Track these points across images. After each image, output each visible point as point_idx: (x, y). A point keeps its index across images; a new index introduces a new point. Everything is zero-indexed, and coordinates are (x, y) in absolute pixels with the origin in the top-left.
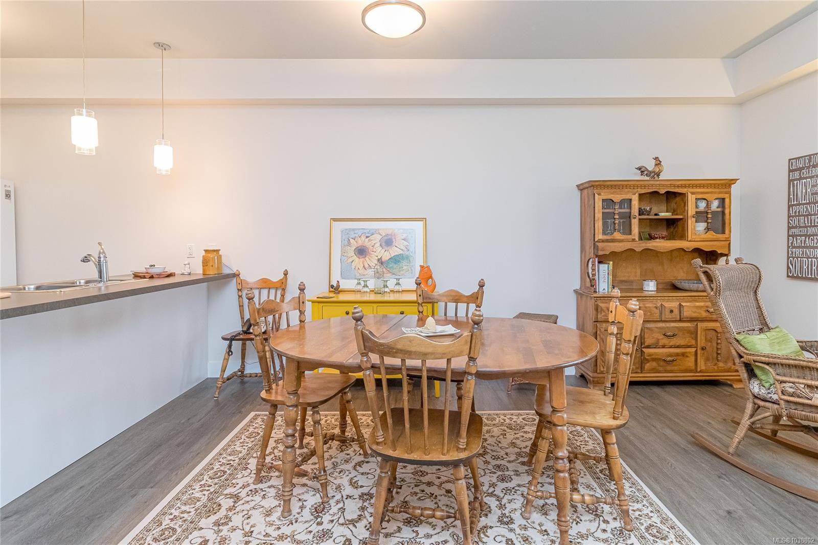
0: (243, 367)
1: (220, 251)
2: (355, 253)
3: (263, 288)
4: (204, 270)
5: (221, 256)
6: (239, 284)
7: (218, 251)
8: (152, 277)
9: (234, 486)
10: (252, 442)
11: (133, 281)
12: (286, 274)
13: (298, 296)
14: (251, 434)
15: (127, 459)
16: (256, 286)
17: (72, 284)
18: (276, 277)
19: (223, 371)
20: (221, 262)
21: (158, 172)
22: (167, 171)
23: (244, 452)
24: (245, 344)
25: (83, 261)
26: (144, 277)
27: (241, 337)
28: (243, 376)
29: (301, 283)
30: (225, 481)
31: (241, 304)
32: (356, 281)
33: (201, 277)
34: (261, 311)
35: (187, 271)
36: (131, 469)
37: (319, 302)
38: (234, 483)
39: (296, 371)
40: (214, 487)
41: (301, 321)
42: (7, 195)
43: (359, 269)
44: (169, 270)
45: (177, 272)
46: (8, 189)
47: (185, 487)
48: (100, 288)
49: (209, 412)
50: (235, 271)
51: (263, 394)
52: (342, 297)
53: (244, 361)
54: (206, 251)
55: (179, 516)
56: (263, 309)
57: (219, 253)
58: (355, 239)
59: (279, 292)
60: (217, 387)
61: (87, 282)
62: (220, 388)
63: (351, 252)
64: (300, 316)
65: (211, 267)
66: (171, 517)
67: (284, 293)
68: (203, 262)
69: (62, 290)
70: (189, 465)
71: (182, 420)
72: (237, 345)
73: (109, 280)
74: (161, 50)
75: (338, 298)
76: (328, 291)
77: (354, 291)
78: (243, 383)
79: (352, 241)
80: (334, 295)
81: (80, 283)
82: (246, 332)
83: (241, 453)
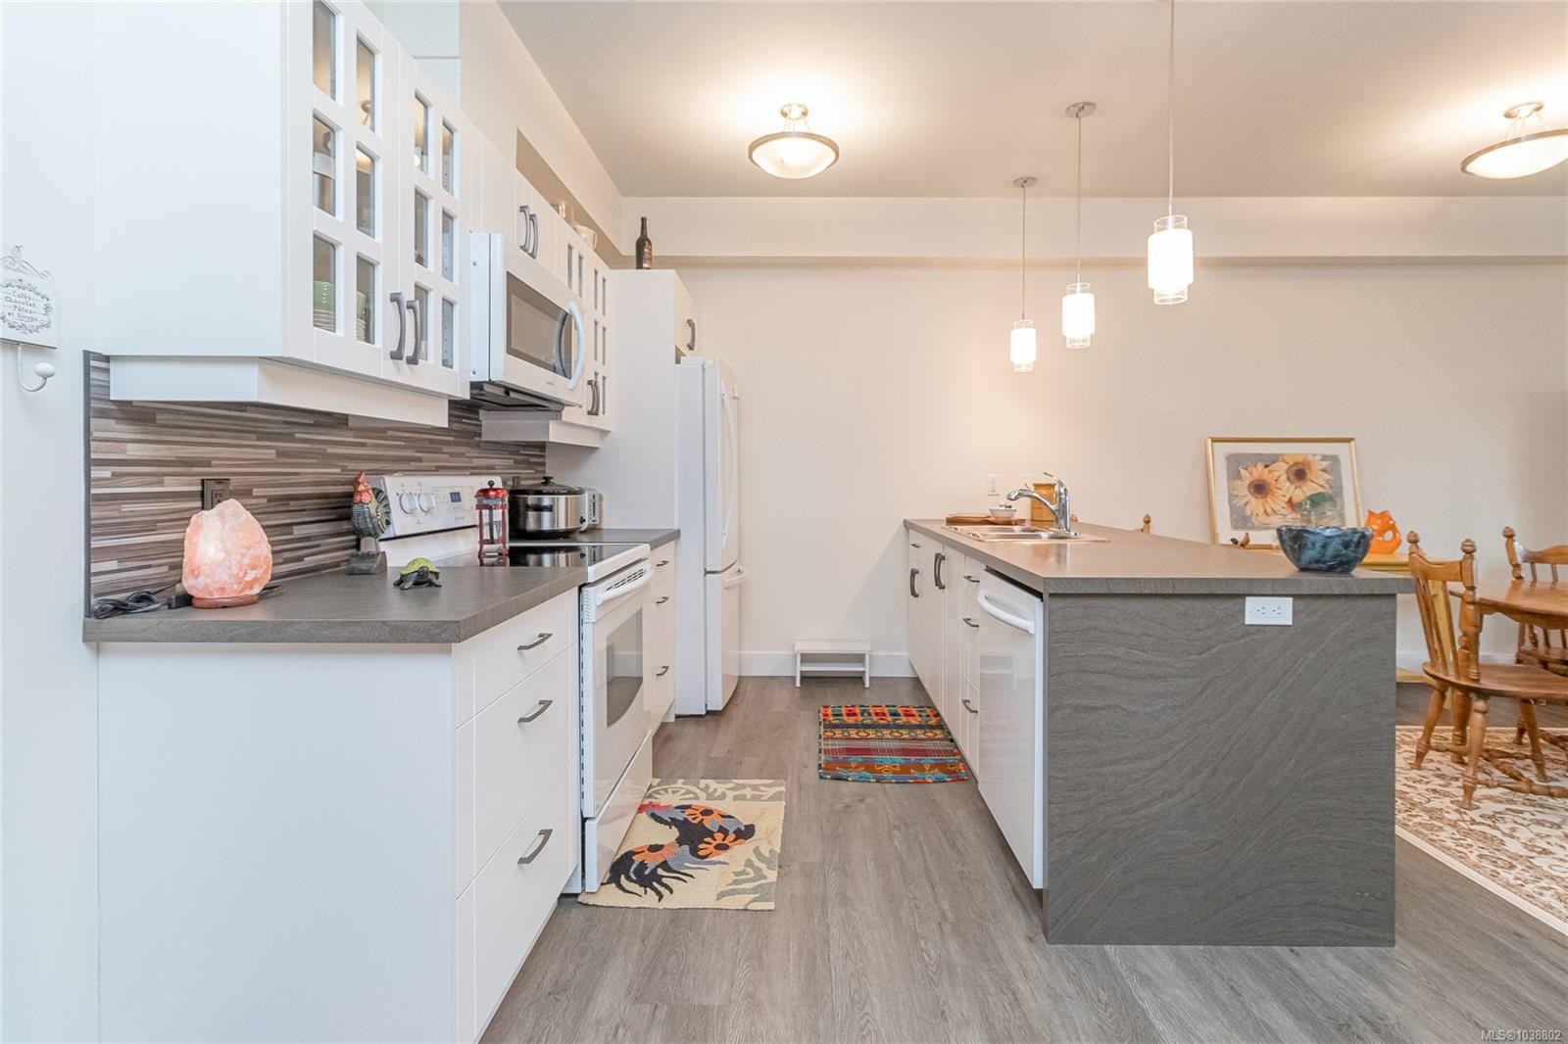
2: (1249, 491)
4: (1032, 516)
12: (1147, 520)
58: (1247, 469)
63: (1243, 489)
79: (1243, 472)
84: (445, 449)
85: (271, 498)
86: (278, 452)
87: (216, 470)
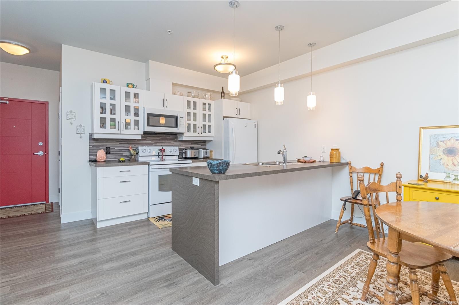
0: (352, 218)
1: (340, 150)
2: (443, 153)
3: (366, 173)
4: (331, 160)
5: (340, 152)
6: (350, 169)
7: (338, 150)
8: (305, 162)
9: (348, 294)
10: (359, 269)
11: (297, 163)
12: (382, 165)
13: (395, 182)
14: (358, 263)
15: (293, 252)
16: (361, 171)
17: (274, 163)
18: (375, 166)
19: (341, 218)
20: (340, 156)
21: (309, 109)
22: (313, 108)
23: (354, 274)
24: (354, 205)
25: (278, 153)
26: (302, 162)
27: (351, 200)
28: (352, 224)
29: (398, 173)
30: (342, 289)
31: (351, 181)
32: (446, 175)
33: (329, 164)
34: (368, 189)
35: (322, 160)
36: (295, 258)
37: (410, 187)
38: (348, 292)
39: (398, 238)
40: (336, 290)
41: (397, 200)
42: (255, 126)
43: (447, 165)
44: (313, 159)
45: (317, 160)
46: (255, 124)
47: (319, 281)
48: (284, 166)
49: (333, 240)
50: (348, 161)
51: (369, 244)
52: (430, 185)
53: (353, 215)
54: (332, 149)
55: (316, 298)
56: (369, 188)
57: (339, 151)
58: (443, 142)
59: (377, 177)
60: (337, 226)
61: (280, 163)
62: (339, 227)
63: (440, 152)
64: (397, 196)
65: (334, 158)
66: (313, 296)
67: (381, 177)
68: (330, 156)
69: (271, 166)
70: (322, 268)
71: (318, 240)
72: (348, 205)
73: (288, 163)
74: (311, 47)
75: (426, 186)
76: (417, 180)
77: (443, 182)
78: (352, 228)
79: (440, 143)
80: (423, 183)
81: (277, 163)
82: (355, 198)
83: (352, 274)
84: (164, 142)
85: (118, 150)
86: (120, 144)
87: (108, 146)
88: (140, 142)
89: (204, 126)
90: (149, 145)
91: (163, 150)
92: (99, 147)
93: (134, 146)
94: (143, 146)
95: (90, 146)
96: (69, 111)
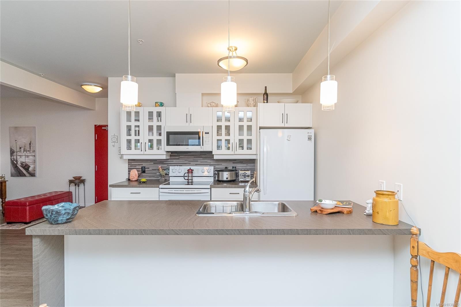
6: (413, 247)
42: (309, 138)
46: (310, 134)
85: (152, 169)
86: (154, 163)
87: (144, 165)
88: (173, 161)
89: (241, 141)
90: (182, 165)
91: (190, 171)
92: (136, 166)
93: (167, 165)
94: (175, 166)
95: (129, 166)
96: (113, 135)
